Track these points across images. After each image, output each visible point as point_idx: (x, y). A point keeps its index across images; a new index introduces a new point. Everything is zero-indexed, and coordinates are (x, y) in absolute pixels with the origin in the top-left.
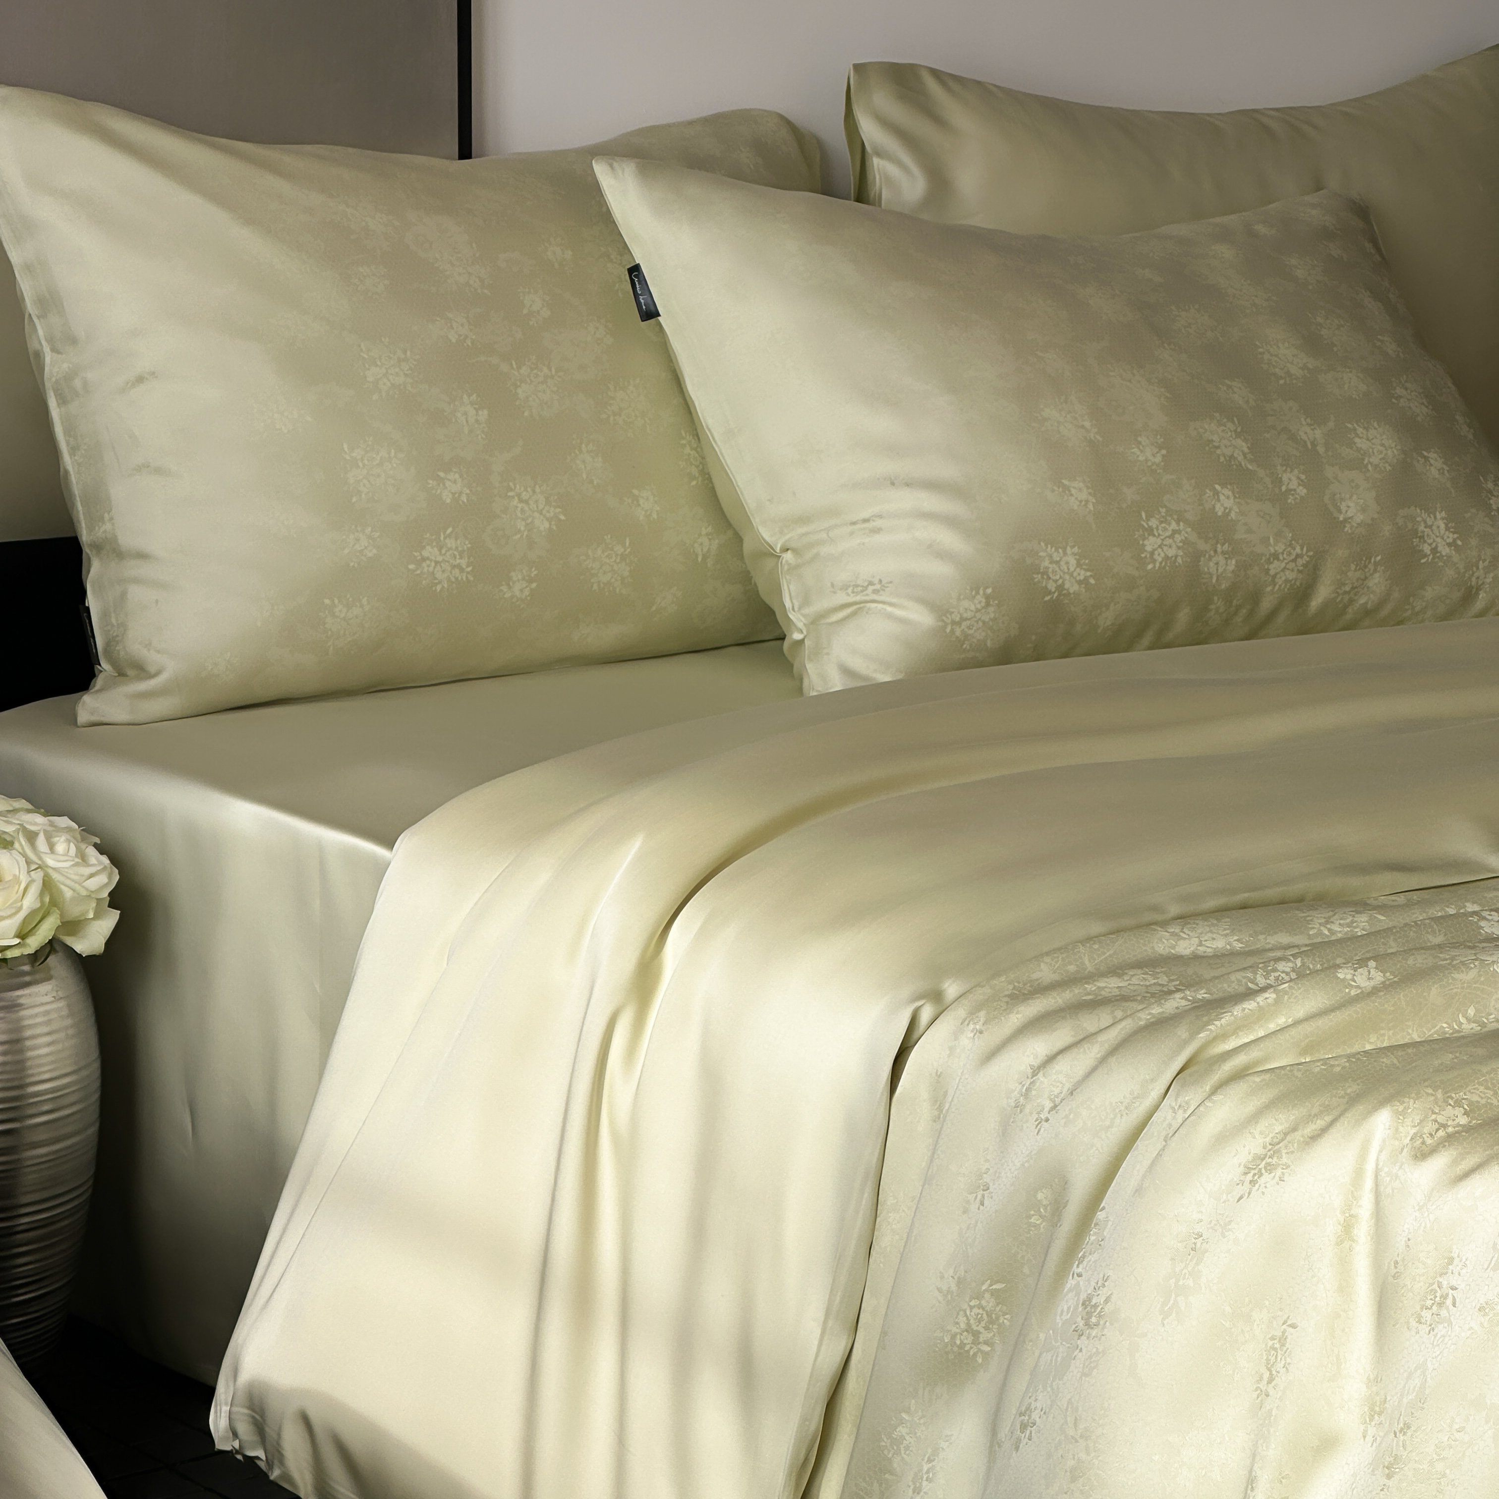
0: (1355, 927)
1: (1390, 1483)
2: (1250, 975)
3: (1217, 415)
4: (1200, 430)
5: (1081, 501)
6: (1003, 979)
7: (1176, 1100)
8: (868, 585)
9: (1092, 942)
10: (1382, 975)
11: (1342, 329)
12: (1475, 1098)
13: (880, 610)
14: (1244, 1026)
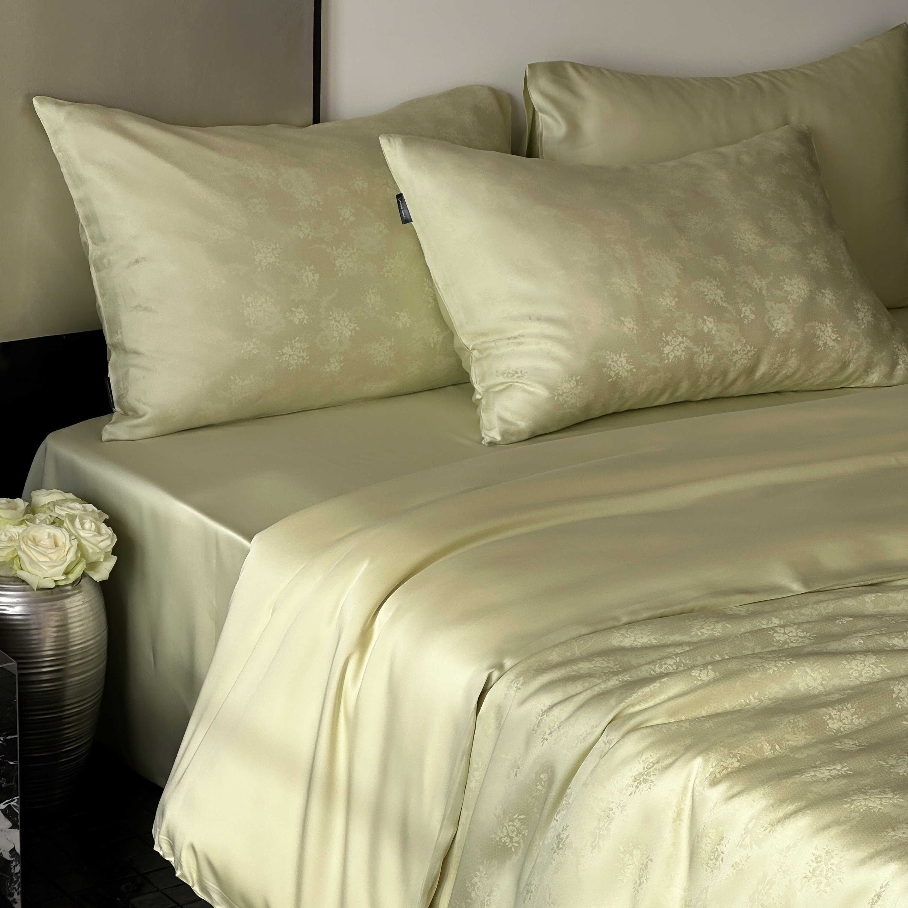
0: (715, 631)
2: (652, 667)
3: (707, 277)
4: (698, 286)
5: (630, 329)
6: (533, 659)
7: (606, 738)
8: (515, 374)
9: (580, 639)
10: (714, 673)
11: (783, 220)
12: (743, 753)
13: (521, 387)
14: (643, 700)
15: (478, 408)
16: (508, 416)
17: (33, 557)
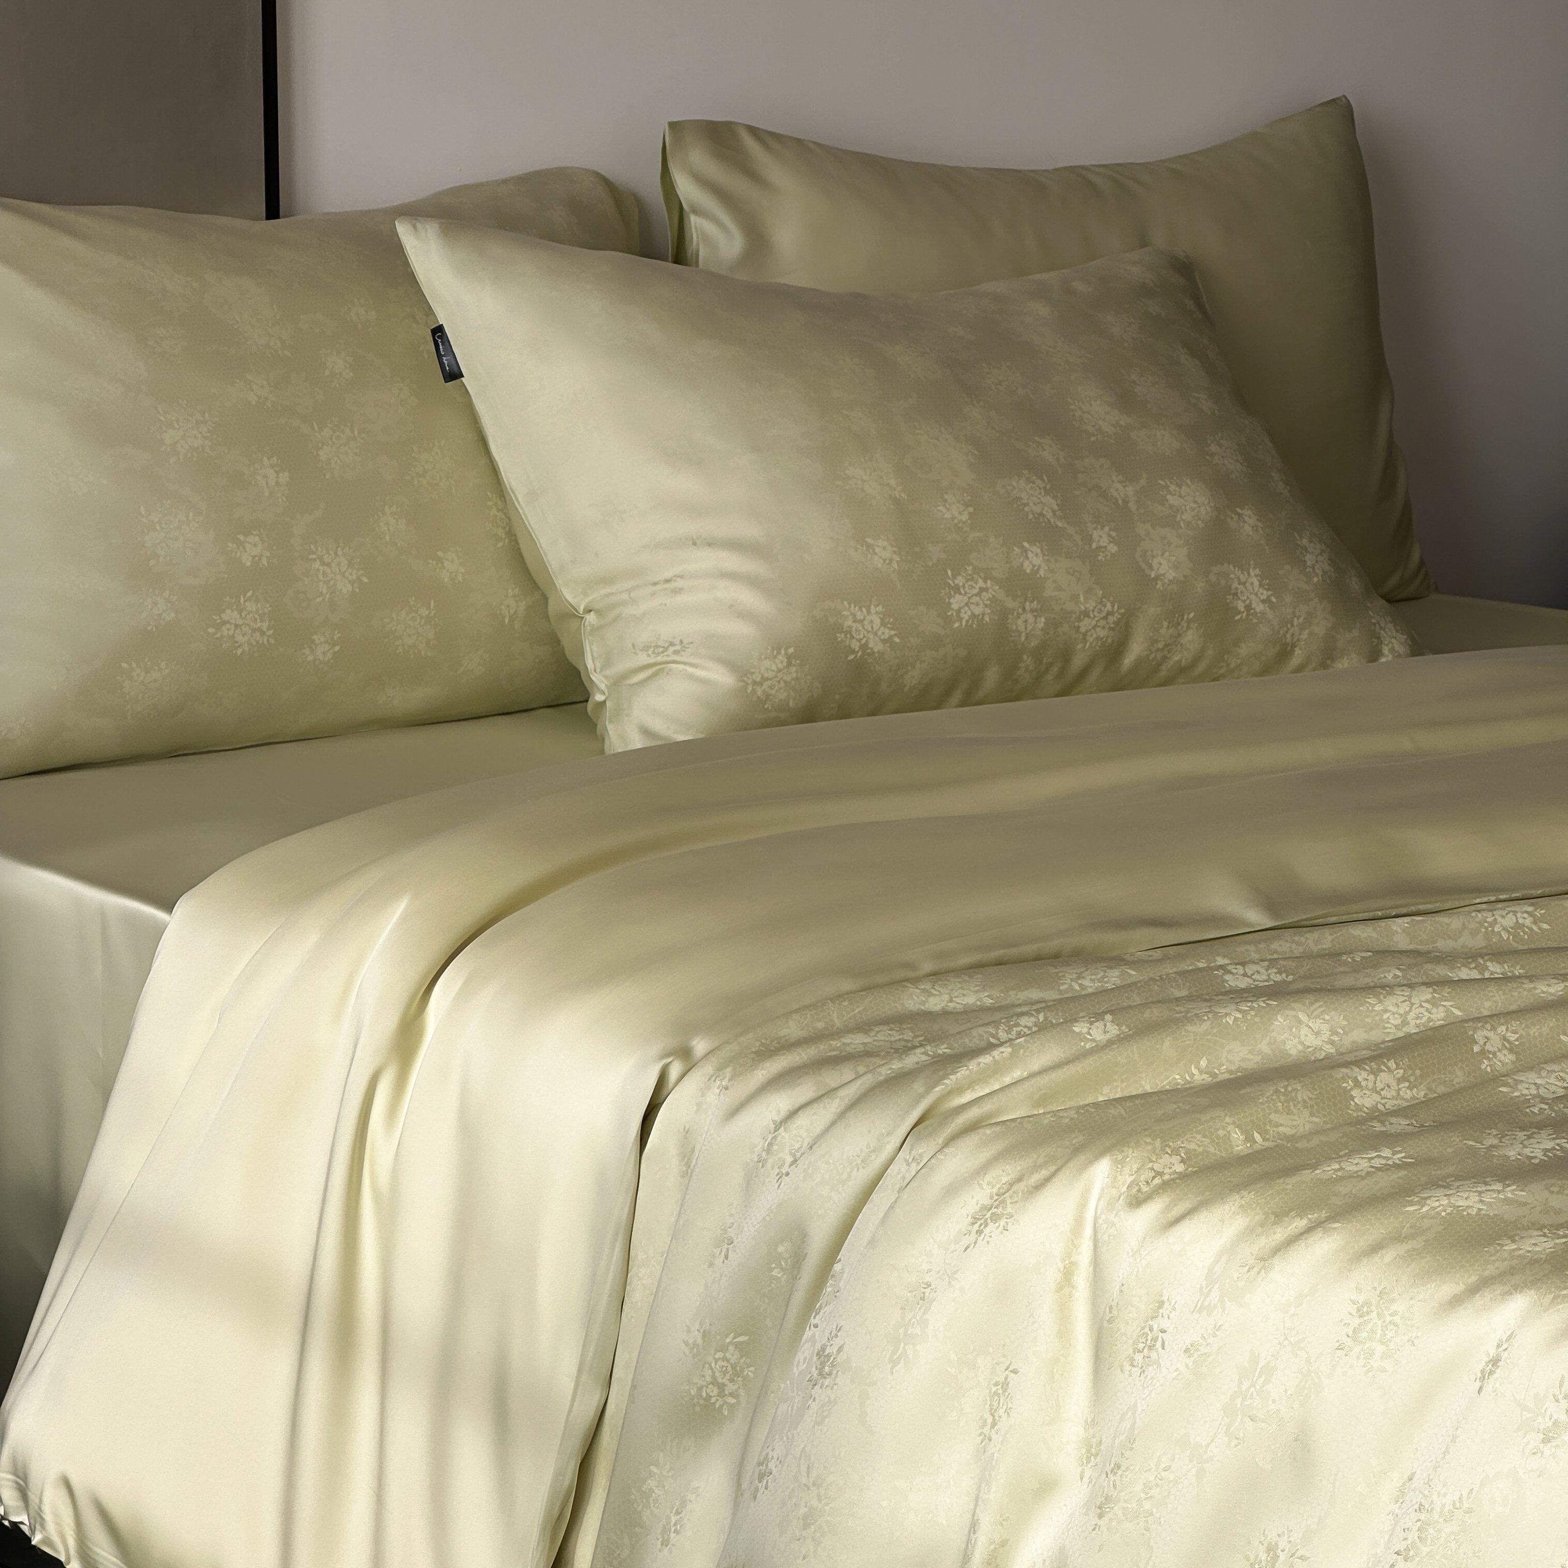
0: (1106, 982)
1: (1101, 1522)
2: (992, 1030)
3: (1026, 472)
4: (1009, 488)
5: (885, 560)
6: (751, 1035)
7: (910, 1154)
8: (669, 646)
9: (842, 999)
10: (1117, 1028)
11: (1157, 386)
12: (1192, 1146)
13: (681, 671)
14: (979, 1080)
15: (600, 722)
16: (659, 727)
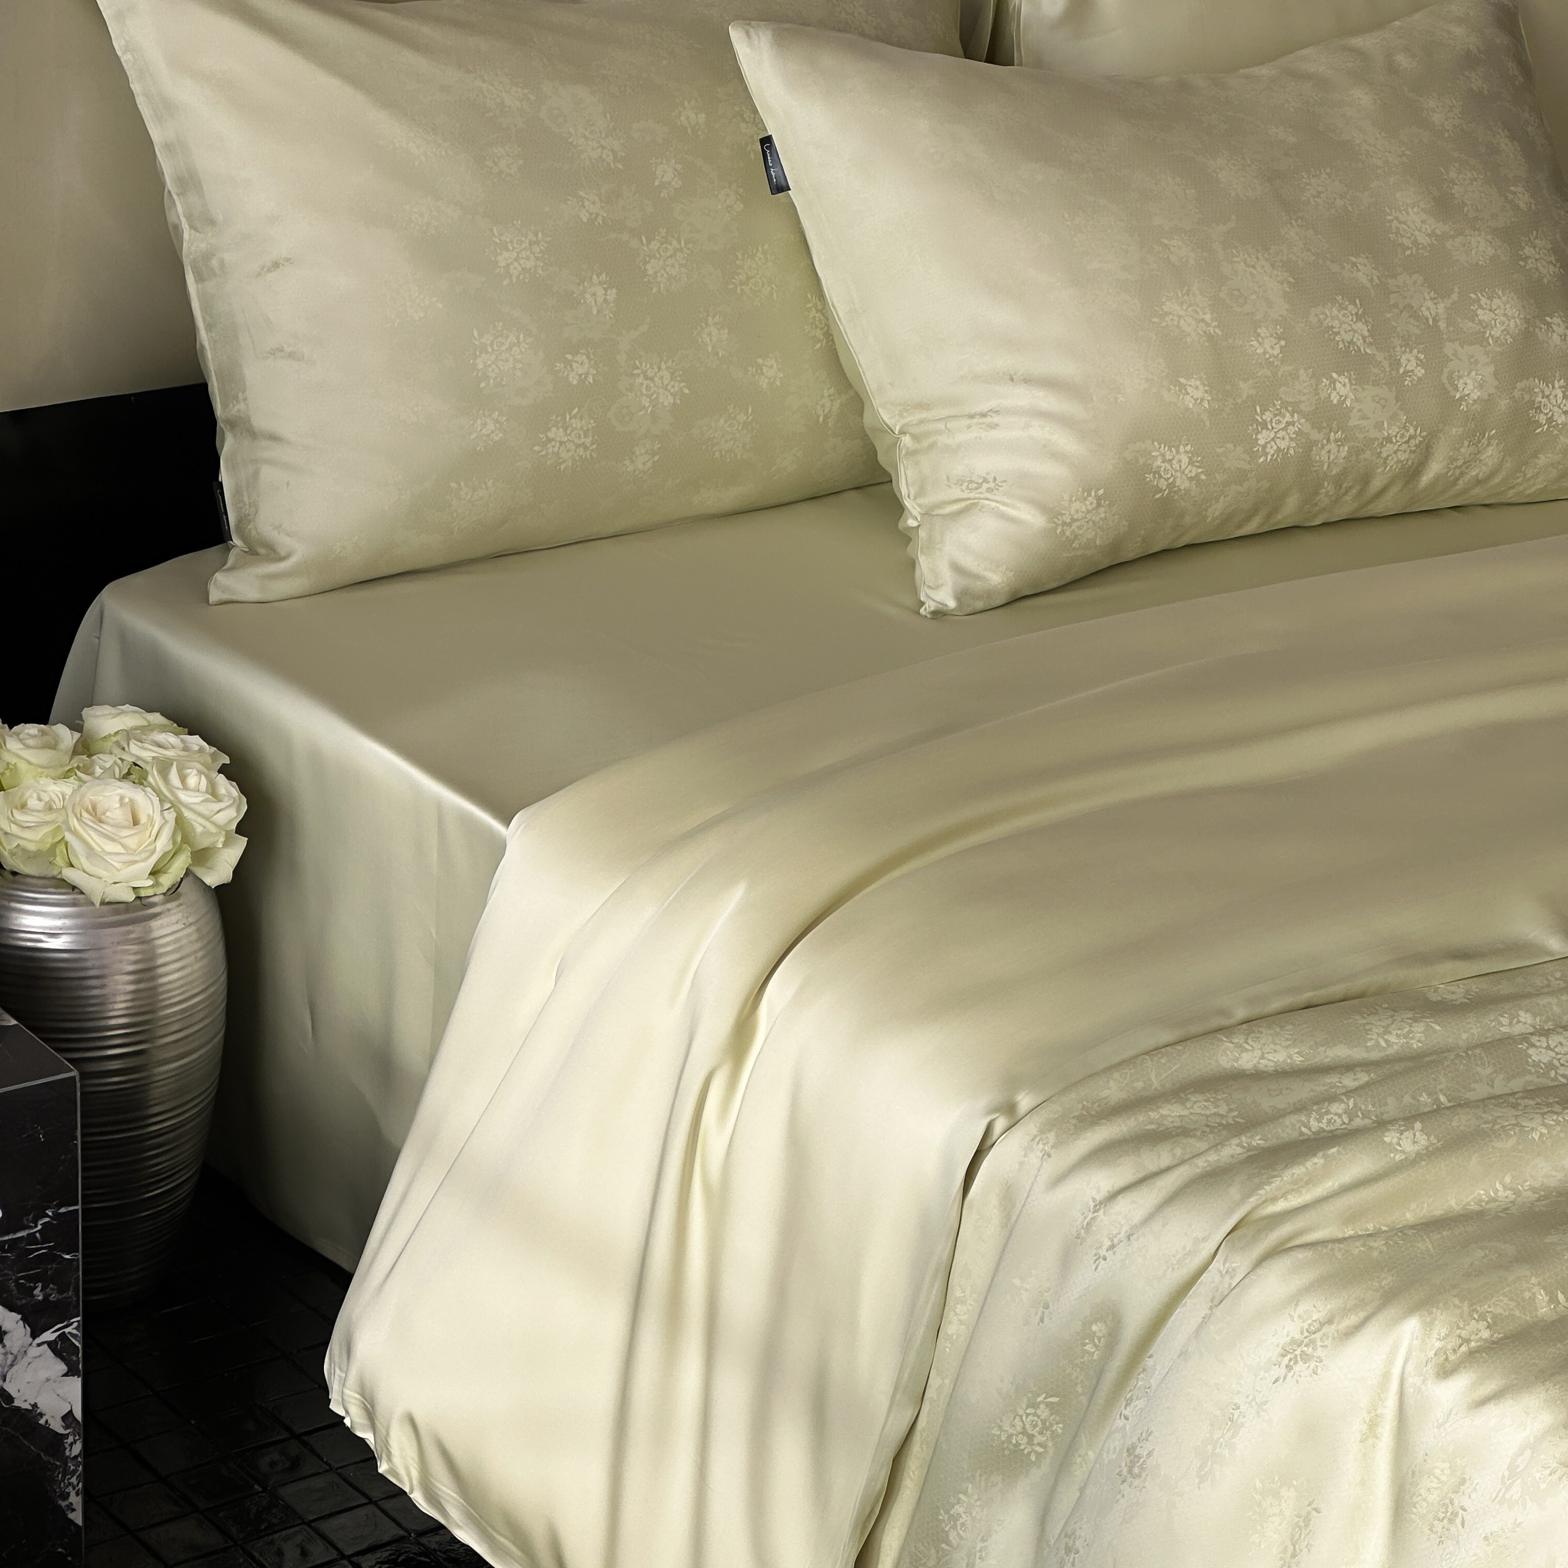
0: (1412, 1038)
2: (1304, 1119)
3: (1339, 298)
4: (1321, 316)
5: (1196, 400)
6: (1073, 1095)
7: (1224, 1265)
8: (982, 483)
9: (1160, 1055)
10: (1426, 1138)
11: (1475, 183)
12: (1499, 1310)
13: (993, 509)
14: (1293, 1190)
15: (911, 544)
16: (969, 563)
17: (92, 843)
